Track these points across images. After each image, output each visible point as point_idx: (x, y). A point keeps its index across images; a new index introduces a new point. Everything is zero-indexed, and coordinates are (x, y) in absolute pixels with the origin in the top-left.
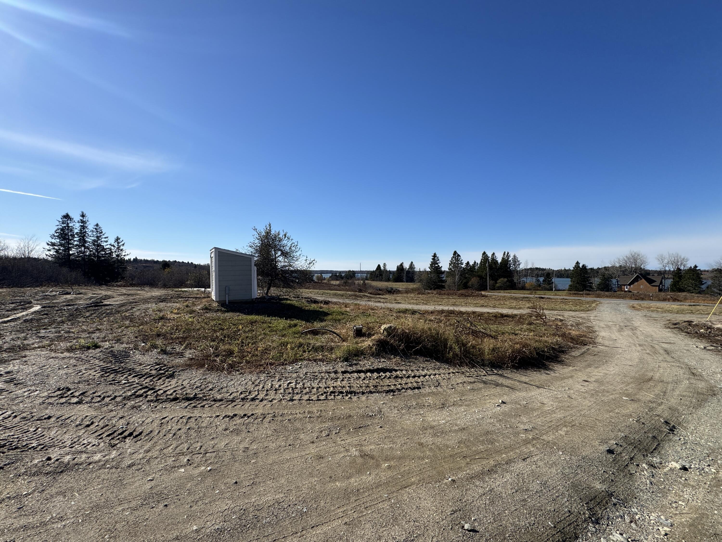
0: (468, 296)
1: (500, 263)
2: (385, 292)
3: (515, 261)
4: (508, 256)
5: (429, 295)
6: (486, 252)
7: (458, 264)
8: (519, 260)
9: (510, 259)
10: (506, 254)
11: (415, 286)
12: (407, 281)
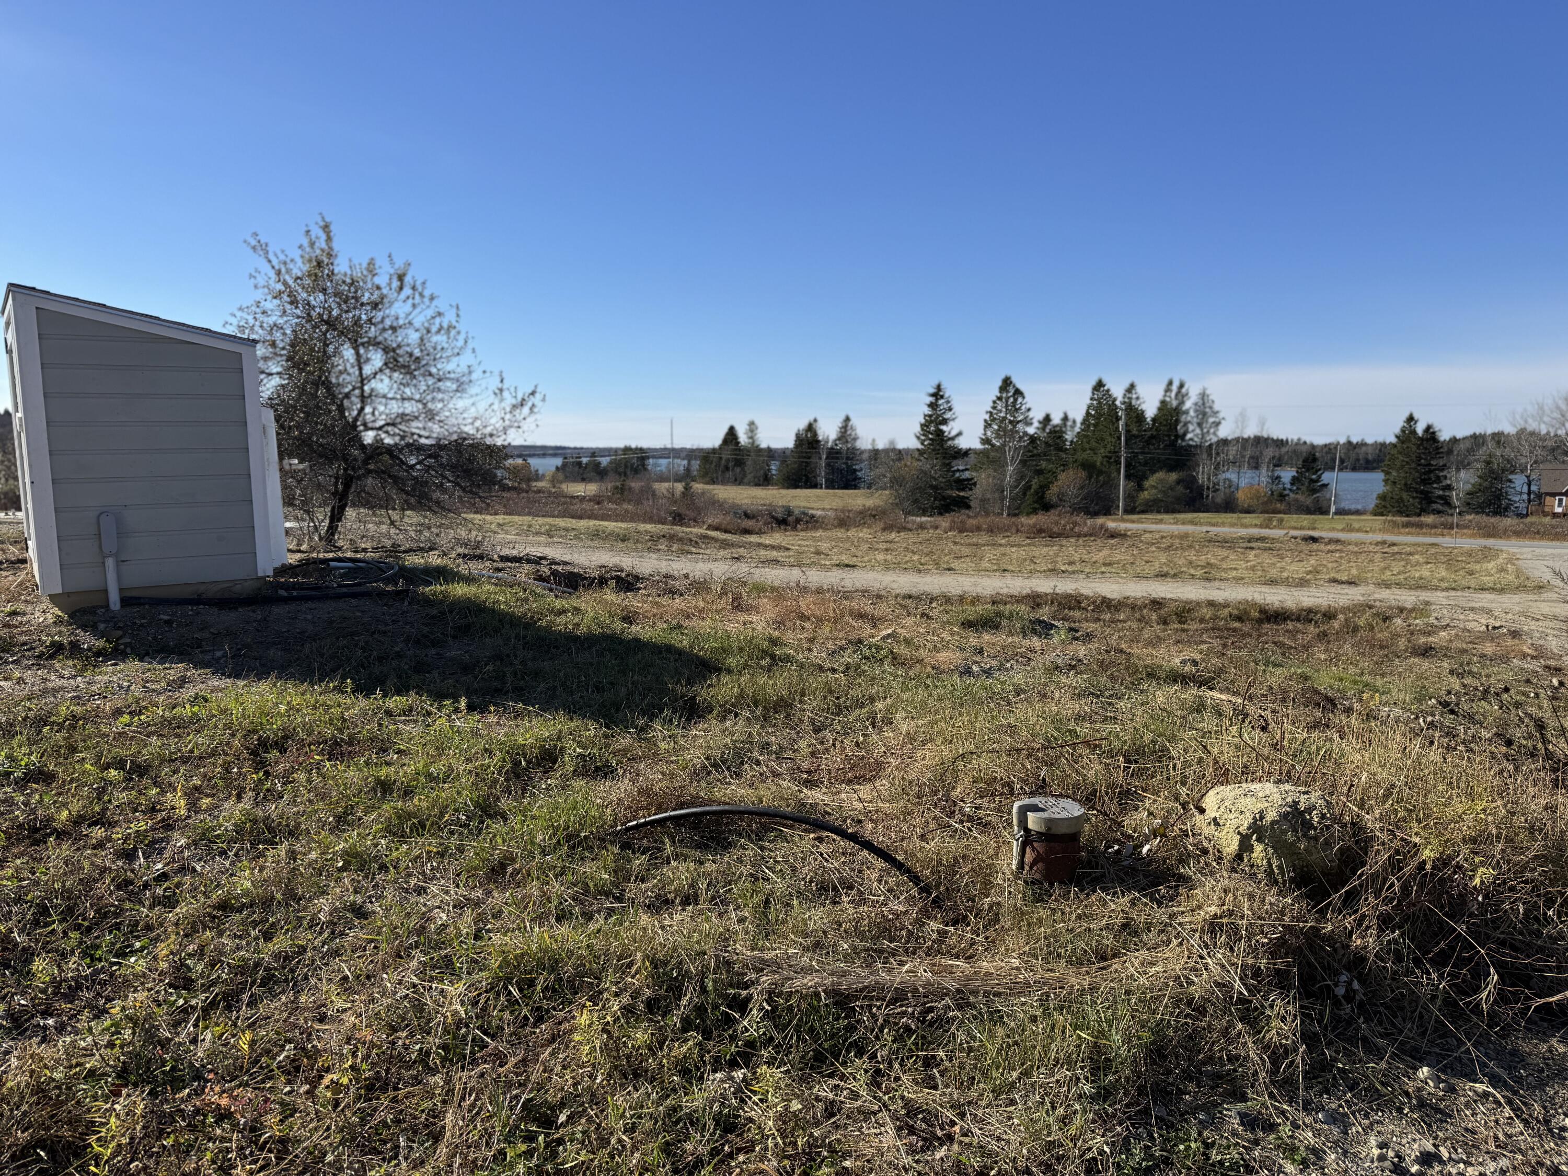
0: (1059, 535)
1: (1154, 420)
2: (766, 524)
3: (1204, 414)
4: (1181, 395)
5: (924, 535)
6: (1105, 381)
7: (1014, 423)
8: (1216, 407)
9: (1188, 404)
10: (1175, 388)
11: (870, 503)
12: (831, 485)
